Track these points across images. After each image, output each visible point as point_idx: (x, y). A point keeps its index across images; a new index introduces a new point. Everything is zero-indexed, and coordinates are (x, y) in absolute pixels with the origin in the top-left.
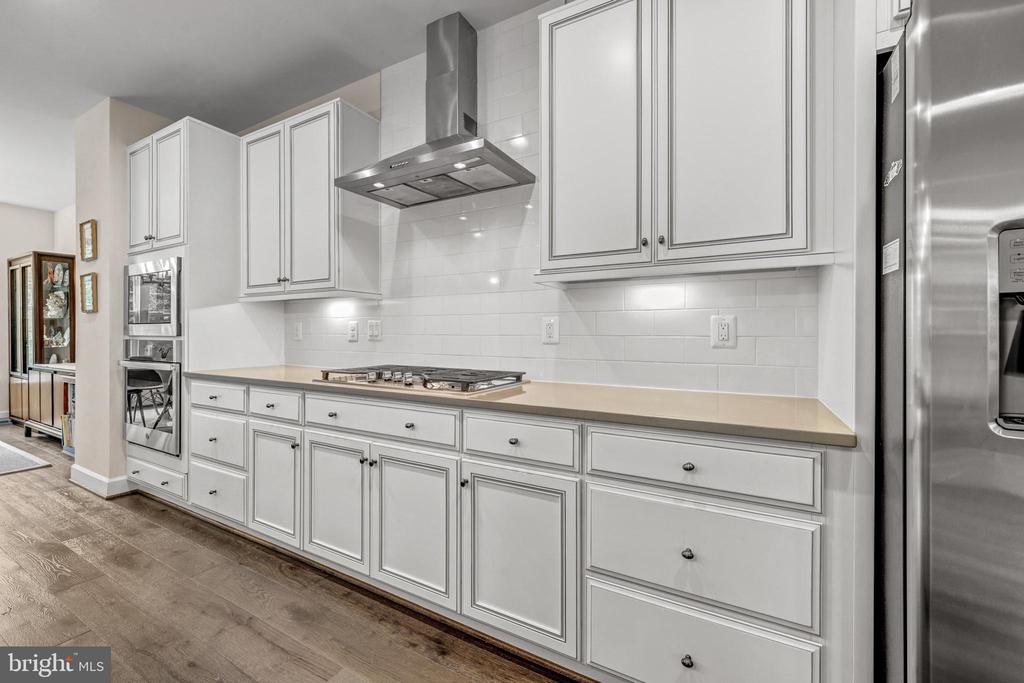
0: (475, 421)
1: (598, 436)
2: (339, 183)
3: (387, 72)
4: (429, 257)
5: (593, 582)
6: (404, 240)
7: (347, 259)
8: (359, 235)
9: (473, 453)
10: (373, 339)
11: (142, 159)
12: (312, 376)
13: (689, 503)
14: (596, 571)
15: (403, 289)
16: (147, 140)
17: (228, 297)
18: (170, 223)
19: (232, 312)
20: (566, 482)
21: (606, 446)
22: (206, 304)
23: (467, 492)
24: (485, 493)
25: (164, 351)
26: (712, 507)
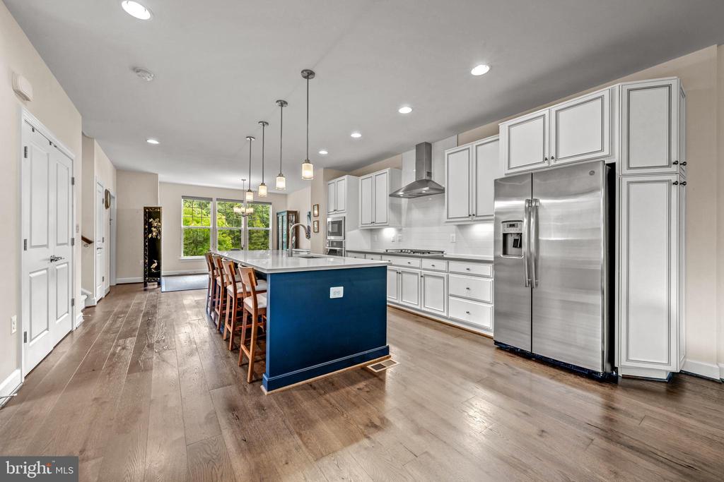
0: (425, 261)
1: (452, 264)
2: (390, 196)
3: (403, 154)
4: (416, 214)
5: (450, 298)
6: (409, 209)
7: (392, 217)
8: (395, 208)
9: (424, 269)
10: (399, 241)
11: (332, 186)
12: (383, 251)
13: (469, 277)
14: (451, 295)
15: (409, 225)
16: (333, 181)
17: (356, 227)
18: (341, 206)
19: (356, 232)
20: (444, 275)
21: (454, 266)
22: (351, 230)
23: (423, 279)
24: (427, 279)
25: (340, 244)
26: (473, 278)
